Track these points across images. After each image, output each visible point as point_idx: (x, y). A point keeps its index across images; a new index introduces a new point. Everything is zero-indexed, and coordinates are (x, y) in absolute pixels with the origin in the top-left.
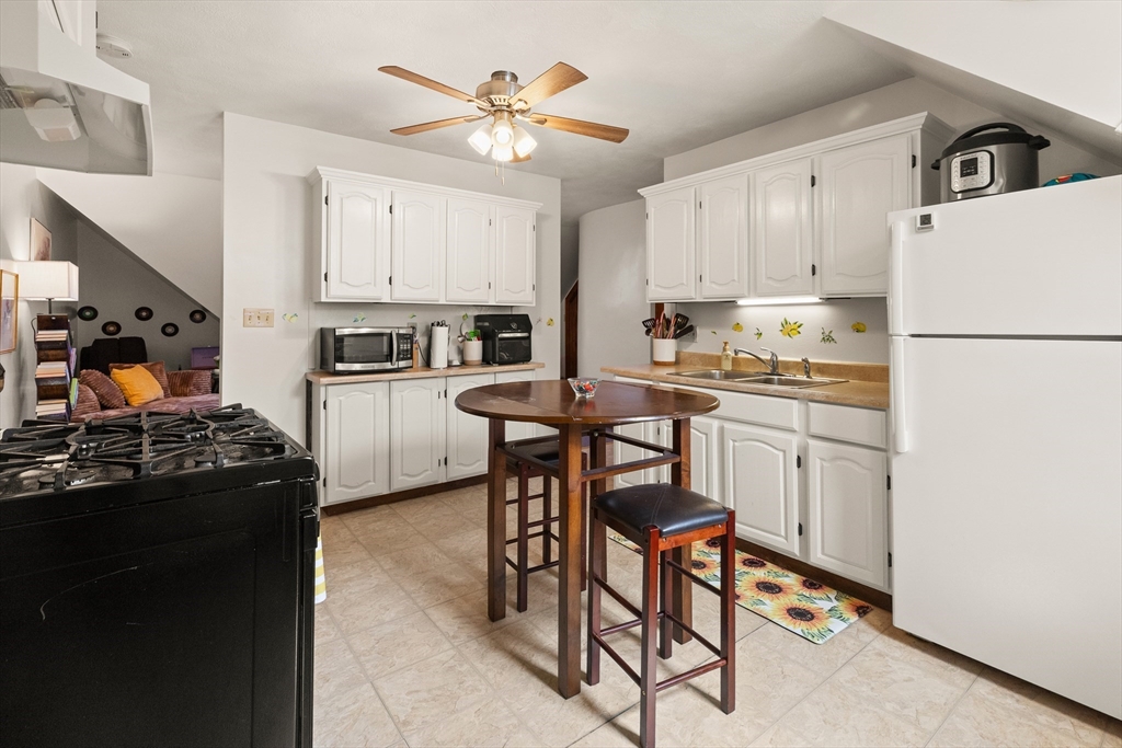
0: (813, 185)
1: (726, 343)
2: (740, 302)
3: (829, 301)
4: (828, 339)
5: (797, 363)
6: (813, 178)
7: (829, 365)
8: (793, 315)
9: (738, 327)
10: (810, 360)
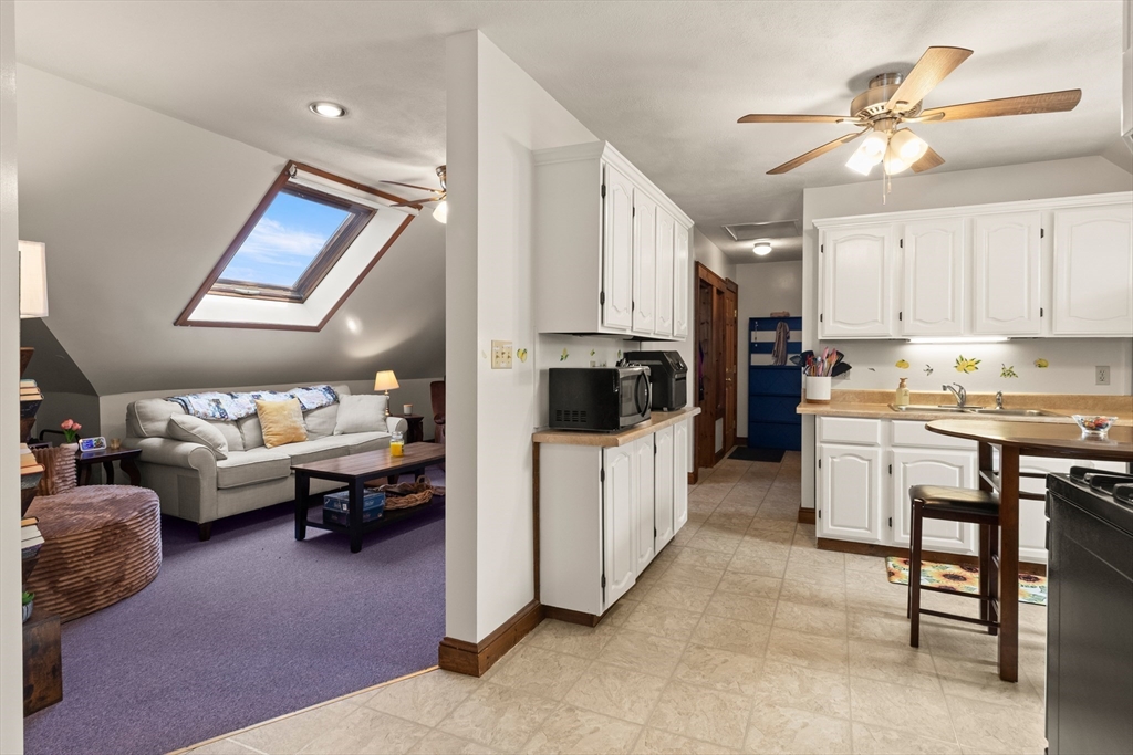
0: (1042, 236)
1: (903, 380)
2: (912, 341)
3: (1014, 341)
4: (1008, 373)
5: (991, 396)
6: (1042, 230)
7: (1013, 396)
8: (969, 352)
9: (903, 364)
10: (1004, 393)
